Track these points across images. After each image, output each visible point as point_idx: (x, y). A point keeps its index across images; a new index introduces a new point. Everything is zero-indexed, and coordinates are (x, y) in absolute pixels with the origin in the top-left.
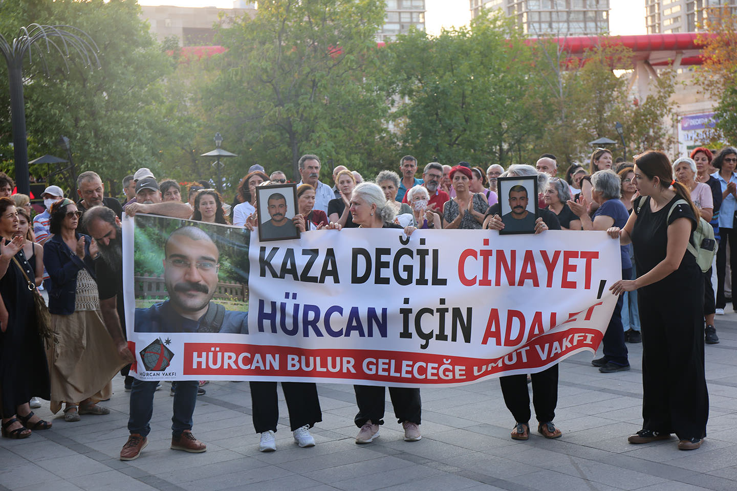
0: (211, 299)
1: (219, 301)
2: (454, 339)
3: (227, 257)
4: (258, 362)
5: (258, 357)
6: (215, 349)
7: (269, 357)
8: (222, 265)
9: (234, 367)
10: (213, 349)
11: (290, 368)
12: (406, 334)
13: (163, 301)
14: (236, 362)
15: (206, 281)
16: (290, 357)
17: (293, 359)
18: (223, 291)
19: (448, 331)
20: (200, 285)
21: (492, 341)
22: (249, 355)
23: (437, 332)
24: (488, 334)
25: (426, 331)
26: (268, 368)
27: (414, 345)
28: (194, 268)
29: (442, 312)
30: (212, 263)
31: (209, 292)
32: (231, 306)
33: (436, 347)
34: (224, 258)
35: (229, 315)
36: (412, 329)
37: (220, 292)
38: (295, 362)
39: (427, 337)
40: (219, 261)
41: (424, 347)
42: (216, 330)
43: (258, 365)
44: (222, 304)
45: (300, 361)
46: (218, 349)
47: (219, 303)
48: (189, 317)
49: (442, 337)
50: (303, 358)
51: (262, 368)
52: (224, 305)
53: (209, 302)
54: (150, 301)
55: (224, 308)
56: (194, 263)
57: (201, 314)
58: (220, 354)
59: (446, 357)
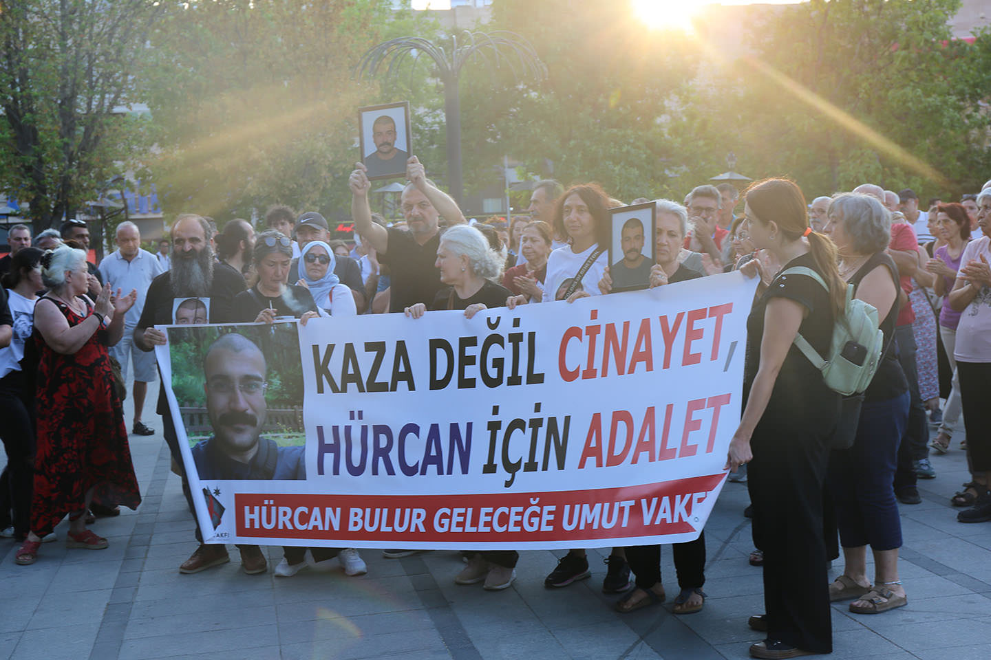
0: (261, 433)
1: (269, 436)
2: (546, 466)
3: (276, 372)
4: (316, 520)
5: (316, 511)
6: (269, 502)
7: (329, 511)
8: (270, 383)
9: (290, 527)
10: (266, 502)
11: (351, 528)
12: (490, 467)
13: (208, 437)
14: (291, 520)
15: (254, 409)
16: (353, 511)
17: (356, 515)
18: (274, 421)
19: (539, 457)
20: (247, 415)
21: (592, 461)
22: (306, 510)
23: (527, 459)
24: (588, 452)
25: (513, 460)
26: (327, 528)
28: (239, 392)
30: (258, 382)
31: (258, 424)
32: (283, 440)
33: (525, 483)
34: (272, 375)
35: (283, 452)
36: (498, 459)
37: (271, 423)
38: (358, 519)
39: (513, 468)
40: (267, 380)
41: (508, 484)
42: (269, 476)
43: (316, 523)
44: (273, 439)
45: (363, 518)
46: (272, 502)
47: (270, 438)
48: (237, 459)
49: (531, 466)
50: (368, 510)
51: (321, 528)
52: (277, 441)
53: (258, 438)
54: (193, 438)
55: (275, 444)
56: (237, 385)
57: (251, 455)
58: (274, 509)
59: (534, 495)
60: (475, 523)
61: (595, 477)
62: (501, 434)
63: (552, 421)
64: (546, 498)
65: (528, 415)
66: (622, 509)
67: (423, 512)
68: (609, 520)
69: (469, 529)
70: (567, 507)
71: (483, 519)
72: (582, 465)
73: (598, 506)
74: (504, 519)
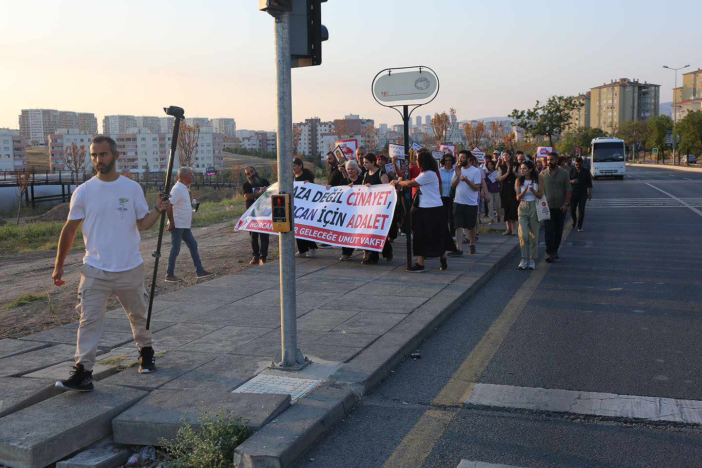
2: (336, 225)
4: (267, 226)
5: (268, 224)
12: (319, 221)
19: (335, 222)
21: (350, 226)
23: (331, 221)
24: (350, 224)
25: (328, 220)
27: (320, 225)
29: (336, 213)
33: (329, 227)
36: (322, 219)
39: (326, 222)
41: (324, 226)
49: (332, 223)
51: (268, 228)
59: (332, 231)
60: (312, 234)
61: (349, 230)
62: (325, 213)
63: (341, 214)
64: (334, 232)
65: (334, 210)
66: (356, 239)
67: (297, 228)
68: (352, 241)
69: (310, 235)
70: (341, 236)
71: (314, 233)
72: (347, 227)
73: (350, 237)
74: (321, 235)
